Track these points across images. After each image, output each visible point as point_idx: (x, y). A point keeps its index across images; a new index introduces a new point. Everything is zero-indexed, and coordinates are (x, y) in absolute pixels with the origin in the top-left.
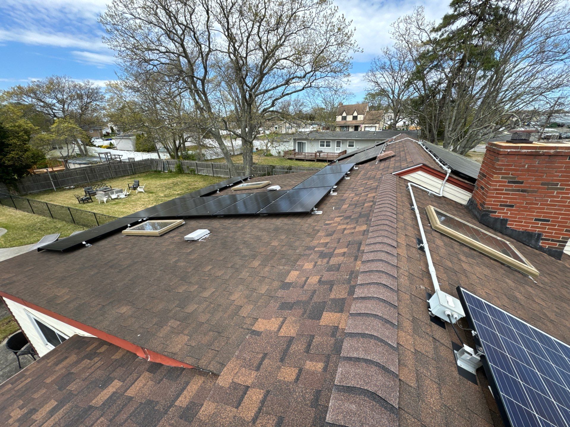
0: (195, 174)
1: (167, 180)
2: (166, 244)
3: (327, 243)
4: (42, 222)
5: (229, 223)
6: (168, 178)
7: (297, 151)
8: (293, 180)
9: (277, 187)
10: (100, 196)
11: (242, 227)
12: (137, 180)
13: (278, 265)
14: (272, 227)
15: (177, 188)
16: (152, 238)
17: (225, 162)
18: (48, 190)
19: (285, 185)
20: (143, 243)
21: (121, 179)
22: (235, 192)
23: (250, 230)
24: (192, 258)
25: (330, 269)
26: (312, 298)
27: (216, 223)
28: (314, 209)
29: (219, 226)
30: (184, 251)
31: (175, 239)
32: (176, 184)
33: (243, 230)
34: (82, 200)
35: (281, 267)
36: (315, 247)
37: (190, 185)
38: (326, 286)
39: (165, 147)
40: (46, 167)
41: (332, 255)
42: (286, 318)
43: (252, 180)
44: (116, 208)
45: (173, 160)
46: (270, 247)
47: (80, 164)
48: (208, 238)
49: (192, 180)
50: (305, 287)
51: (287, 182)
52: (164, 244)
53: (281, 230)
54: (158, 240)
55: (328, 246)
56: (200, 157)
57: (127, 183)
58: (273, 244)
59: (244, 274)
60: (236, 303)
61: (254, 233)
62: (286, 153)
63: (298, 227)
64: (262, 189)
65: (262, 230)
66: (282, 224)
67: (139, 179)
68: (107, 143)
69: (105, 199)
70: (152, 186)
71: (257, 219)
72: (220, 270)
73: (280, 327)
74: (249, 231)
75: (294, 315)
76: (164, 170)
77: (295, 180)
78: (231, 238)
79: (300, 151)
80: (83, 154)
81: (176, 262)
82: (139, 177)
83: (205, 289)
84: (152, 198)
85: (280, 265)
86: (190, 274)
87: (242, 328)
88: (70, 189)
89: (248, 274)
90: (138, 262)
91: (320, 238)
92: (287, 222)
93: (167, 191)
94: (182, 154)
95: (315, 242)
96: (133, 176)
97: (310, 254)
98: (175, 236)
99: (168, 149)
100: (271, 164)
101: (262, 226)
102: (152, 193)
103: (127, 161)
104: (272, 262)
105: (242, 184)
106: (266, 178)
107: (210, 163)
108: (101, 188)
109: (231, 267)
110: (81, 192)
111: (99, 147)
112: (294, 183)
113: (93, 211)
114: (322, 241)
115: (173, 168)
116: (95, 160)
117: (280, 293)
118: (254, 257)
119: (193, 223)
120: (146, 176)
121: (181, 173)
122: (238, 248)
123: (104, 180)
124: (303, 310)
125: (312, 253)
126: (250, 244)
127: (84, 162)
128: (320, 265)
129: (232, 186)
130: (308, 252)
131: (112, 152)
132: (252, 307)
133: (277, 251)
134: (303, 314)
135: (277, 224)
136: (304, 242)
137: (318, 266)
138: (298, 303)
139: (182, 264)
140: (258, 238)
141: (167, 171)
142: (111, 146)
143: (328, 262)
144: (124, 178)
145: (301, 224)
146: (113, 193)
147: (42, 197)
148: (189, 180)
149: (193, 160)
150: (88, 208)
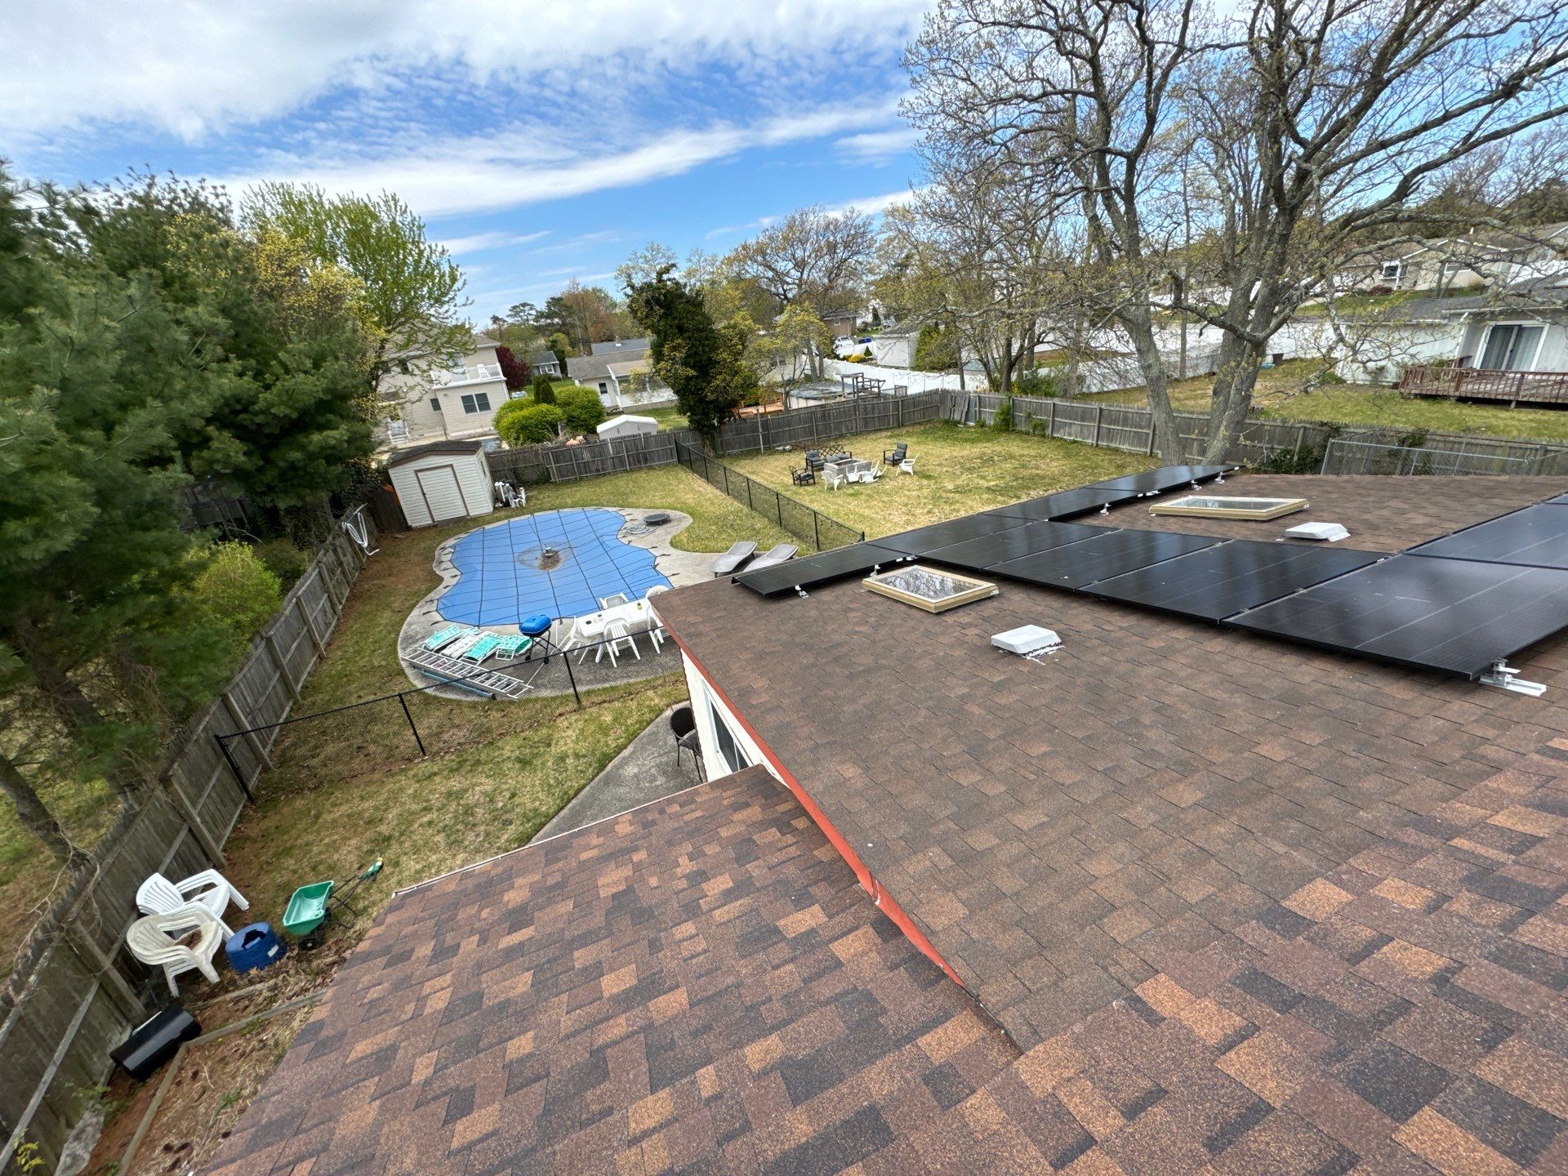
0: (1043, 436)
1: (968, 446)
2: (946, 640)
3: (1532, 841)
4: (737, 513)
5: (1121, 628)
6: (973, 441)
7: (1477, 363)
8: (1416, 508)
9: (1334, 532)
10: (829, 475)
11: (1164, 654)
12: (903, 442)
13: (1265, 834)
14: (1275, 683)
15: (988, 472)
16: (918, 615)
17: (1143, 404)
18: (752, 451)
19: (1374, 528)
20: (899, 621)
21: (872, 436)
22: (1160, 520)
23: (1189, 671)
24: (1004, 701)
25: (1513, 958)
26: (1382, 1023)
27: (1084, 617)
28: (1502, 668)
29: (1089, 627)
30: (986, 675)
31: (967, 632)
32: (988, 461)
33: (1164, 663)
34: (799, 478)
35: (1280, 849)
36: (1457, 832)
37: (1023, 466)
38: (1466, 1014)
39: (981, 360)
40: (757, 404)
41: (1547, 903)
42: (1258, 1029)
43: (1230, 483)
44: (853, 504)
45: (994, 395)
46: (1252, 756)
47: (807, 399)
48: (1052, 657)
49: (1033, 453)
50: (1364, 967)
51: (1385, 512)
52: (941, 639)
53: (1309, 709)
54: (929, 622)
55: (1532, 853)
56: (1070, 387)
57: (883, 447)
58: (1264, 750)
59: (1142, 813)
60: (1099, 886)
61: (1198, 687)
62: (1412, 372)
63: (1394, 719)
64: (1265, 526)
65: (1234, 684)
66: (1318, 686)
67: (908, 441)
68: (859, 350)
69: (836, 482)
70: (932, 459)
71: (1220, 640)
72: (1070, 768)
73: (1228, 1045)
74: (1182, 674)
75: (1290, 1037)
76: (967, 419)
77: (1432, 510)
78: (1121, 677)
79: (1498, 364)
80: (816, 377)
81: (963, 698)
82: (909, 434)
83: (1022, 805)
84: (925, 492)
85: (1274, 837)
86: (990, 747)
87: (1105, 969)
88: (784, 451)
89: (1152, 817)
90: (885, 667)
91: (1499, 802)
92: (1342, 684)
93: (964, 477)
94: (1020, 376)
95: (1464, 811)
96: (897, 432)
97: (1423, 853)
98: (970, 625)
99: (986, 365)
100: (1326, 416)
101: (1236, 668)
102: (928, 477)
103: (892, 392)
104: (1247, 812)
105: (1190, 498)
106: (1294, 485)
107: (1095, 405)
108: (834, 457)
109: (1104, 772)
110: (799, 461)
111: (844, 359)
112: (1420, 520)
113: (811, 506)
114: (1500, 820)
115: (990, 417)
116: (833, 389)
117: (1254, 933)
118: (1185, 770)
119: (1018, 599)
120: (924, 432)
121: (1007, 430)
122: (1135, 721)
123: (842, 436)
124: (1333, 1042)
125: (1432, 850)
126: (1180, 719)
127: (814, 393)
128: (1461, 917)
129: (1155, 498)
130: (1411, 836)
131: (869, 371)
132: (1146, 925)
133: (1276, 784)
134: (1331, 1057)
135: (1297, 678)
136: (1407, 791)
137: (1450, 914)
138: (1317, 1006)
139: (976, 710)
140: (1213, 710)
141: (972, 424)
142: (867, 358)
143: (1509, 926)
144: (879, 435)
145: (1412, 711)
146: (852, 470)
147: (743, 463)
148: (1026, 452)
149: (1047, 395)
150: (808, 498)
